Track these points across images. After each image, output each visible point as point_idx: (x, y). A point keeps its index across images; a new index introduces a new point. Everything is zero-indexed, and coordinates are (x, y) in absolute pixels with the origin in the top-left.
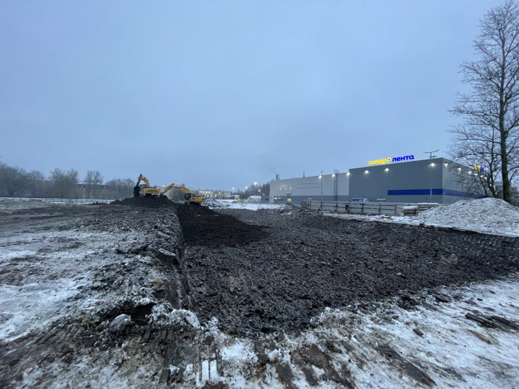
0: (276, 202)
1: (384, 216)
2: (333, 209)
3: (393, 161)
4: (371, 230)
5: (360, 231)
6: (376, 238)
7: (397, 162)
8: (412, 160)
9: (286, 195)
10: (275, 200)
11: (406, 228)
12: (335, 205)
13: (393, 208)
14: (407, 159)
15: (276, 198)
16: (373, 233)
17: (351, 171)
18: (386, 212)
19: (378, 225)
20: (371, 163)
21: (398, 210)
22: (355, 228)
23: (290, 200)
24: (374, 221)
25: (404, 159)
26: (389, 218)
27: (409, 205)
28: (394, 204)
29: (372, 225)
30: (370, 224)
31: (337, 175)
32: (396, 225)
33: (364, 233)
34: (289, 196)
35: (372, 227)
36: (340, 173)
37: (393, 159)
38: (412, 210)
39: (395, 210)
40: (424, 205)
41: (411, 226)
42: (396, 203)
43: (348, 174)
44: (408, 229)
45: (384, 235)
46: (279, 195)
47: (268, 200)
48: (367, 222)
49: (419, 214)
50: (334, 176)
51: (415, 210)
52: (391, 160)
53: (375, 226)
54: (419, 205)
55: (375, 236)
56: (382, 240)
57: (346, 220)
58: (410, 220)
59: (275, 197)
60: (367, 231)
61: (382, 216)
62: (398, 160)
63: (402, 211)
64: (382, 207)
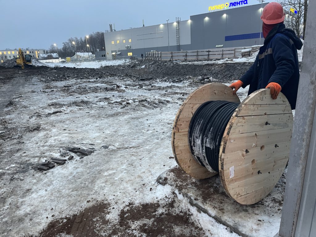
0: (115, 58)
1: (227, 59)
2: (183, 58)
3: (230, 6)
4: (222, 70)
5: (214, 72)
6: (226, 75)
7: (234, 7)
8: (246, 5)
9: (125, 49)
10: (113, 55)
11: (246, 65)
12: (185, 54)
13: (233, 52)
14: (242, 4)
15: (114, 53)
16: (224, 72)
17: (192, 18)
18: (228, 56)
19: (227, 66)
20: (210, 9)
21: (237, 54)
22: (210, 70)
23: (130, 54)
24: (223, 63)
25: (239, 3)
26: (232, 60)
27: (245, 48)
28: (233, 48)
29: (222, 66)
30: (220, 66)
31: (178, 22)
32: (239, 64)
33: (217, 73)
34: (129, 49)
35: (222, 68)
36: (181, 21)
37: (230, 4)
38: (247, 52)
39: (235, 54)
40: (256, 47)
41: (249, 63)
42: (235, 48)
43: (189, 22)
44: (248, 65)
45: (232, 72)
46: (117, 49)
47: (104, 56)
48: (218, 65)
49: (253, 54)
50: (175, 24)
51: (250, 52)
52: (229, 5)
53: (225, 67)
54: (253, 48)
55: (226, 74)
56: (231, 76)
57: (201, 66)
58: (247, 60)
59: (112, 52)
60: (219, 71)
61: (226, 59)
62: (234, 6)
63: (240, 53)
64: (224, 53)
